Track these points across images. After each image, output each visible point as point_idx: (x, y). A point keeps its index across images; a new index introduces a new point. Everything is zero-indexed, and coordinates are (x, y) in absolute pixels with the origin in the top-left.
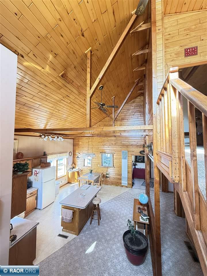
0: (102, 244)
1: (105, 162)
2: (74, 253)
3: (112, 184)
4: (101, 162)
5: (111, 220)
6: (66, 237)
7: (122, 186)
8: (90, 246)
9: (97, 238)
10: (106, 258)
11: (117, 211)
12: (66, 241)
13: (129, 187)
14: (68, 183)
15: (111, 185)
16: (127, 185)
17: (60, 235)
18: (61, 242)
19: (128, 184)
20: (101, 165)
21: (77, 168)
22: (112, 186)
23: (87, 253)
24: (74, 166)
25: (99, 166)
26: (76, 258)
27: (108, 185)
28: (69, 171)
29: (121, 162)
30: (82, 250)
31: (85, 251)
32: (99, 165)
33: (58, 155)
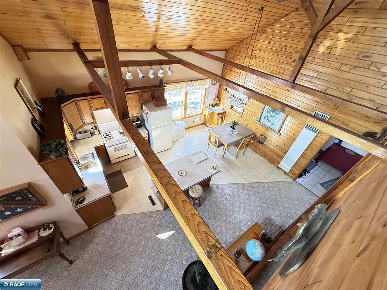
0: (178, 238)
1: (266, 118)
2: (149, 228)
3: (264, 155)
4: (260, 114)
5: (212, 216)
6: (154, 203)
7: (279, 168)
8: (165, 231)
9: (179, 228)
10: (169, 258)
11: (231, 208)
12: (151, 208)
13: (290, 177)
14: (204, 124)
15: (261, 156)
16: (288, 172)
17: (150, 198)
18: (147, 207)
19: (291, 171)
20: (258, 119)
21: (221, 106)
22: (262, 158)
23: (158, 237)
24: (217, 103)
25: (253, 119)
26: (146, 234)
27: (257, 153)
28: (206, 109)
29: (299, 132)
30: (156, 230)
31: (158, 233)
32: (254, 117)
33: (189, 83)
